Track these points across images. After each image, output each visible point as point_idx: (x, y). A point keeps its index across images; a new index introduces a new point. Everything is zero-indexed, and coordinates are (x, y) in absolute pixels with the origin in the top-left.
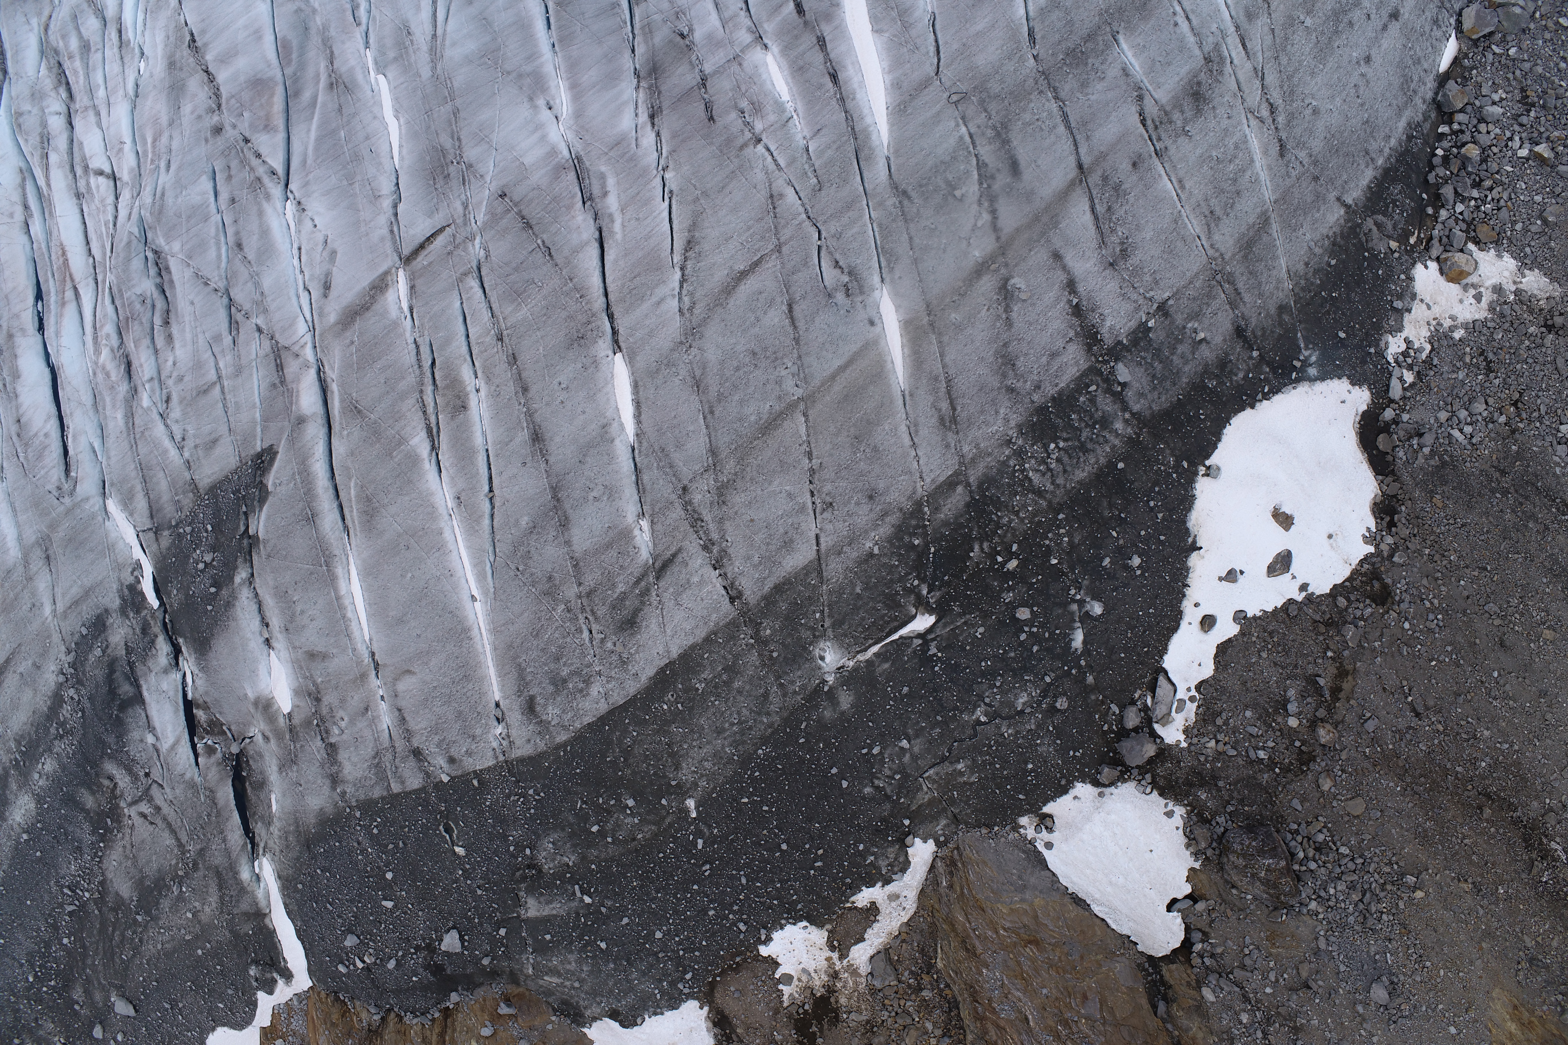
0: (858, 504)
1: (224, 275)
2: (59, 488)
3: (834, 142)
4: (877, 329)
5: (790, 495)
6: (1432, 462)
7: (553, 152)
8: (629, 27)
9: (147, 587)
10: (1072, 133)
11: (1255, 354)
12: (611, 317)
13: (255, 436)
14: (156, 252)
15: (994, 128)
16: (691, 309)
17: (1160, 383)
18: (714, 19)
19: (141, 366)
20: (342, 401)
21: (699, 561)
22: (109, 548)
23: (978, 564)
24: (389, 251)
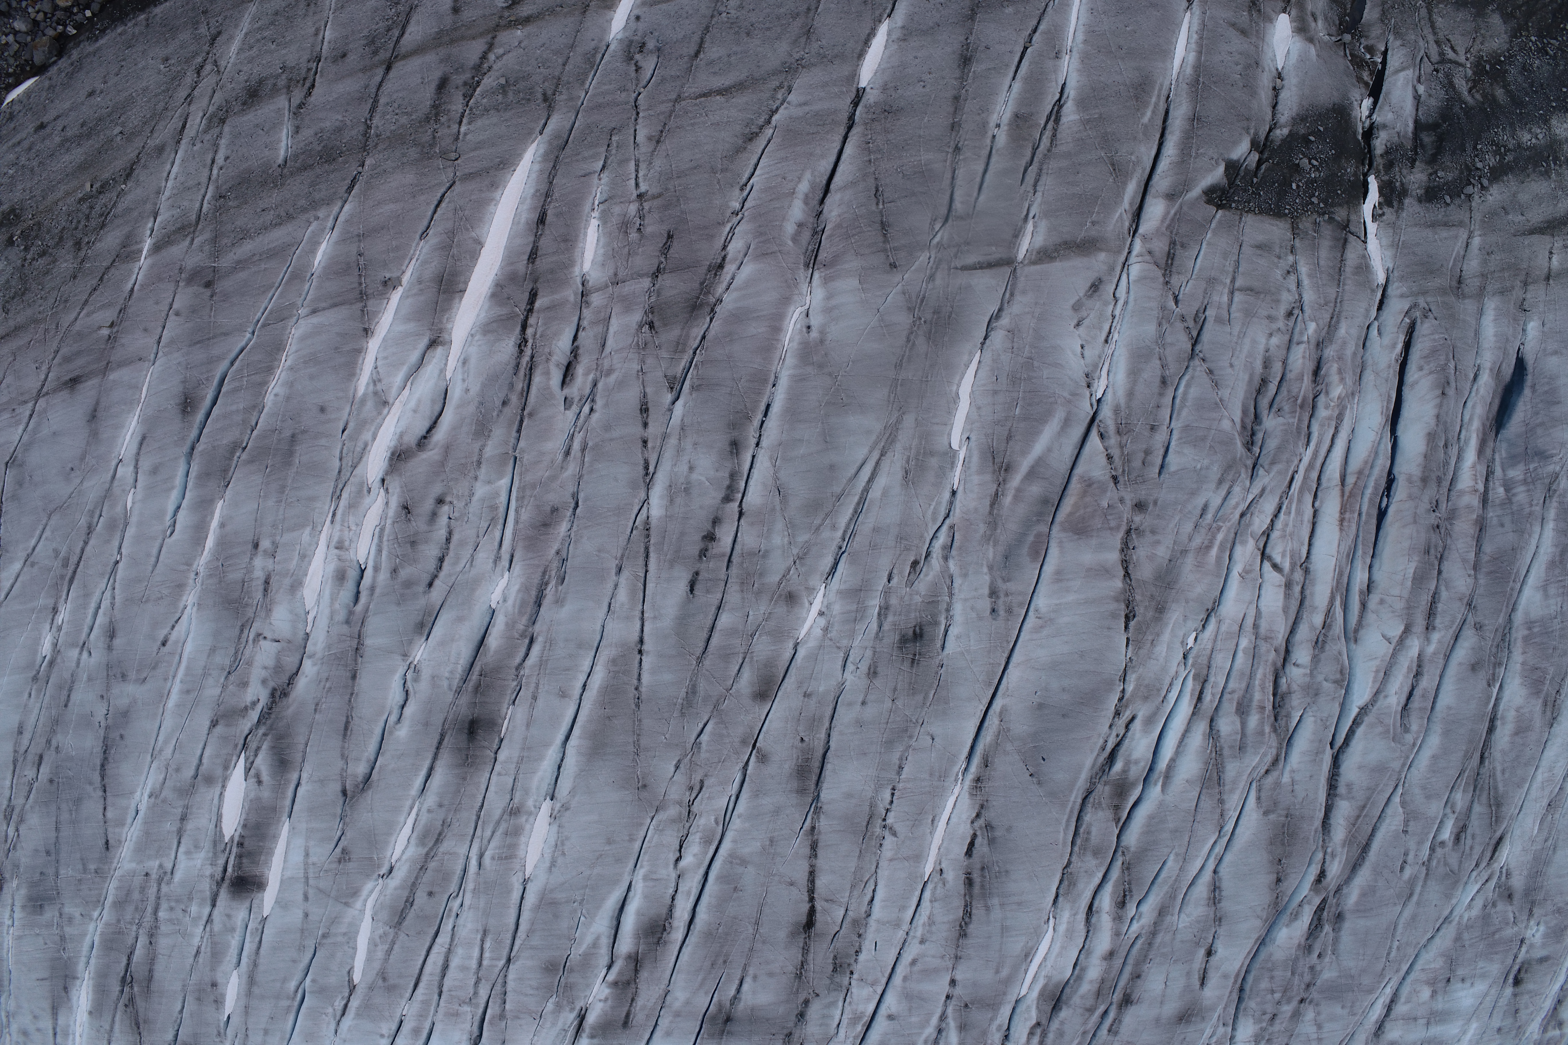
1: (1190, 369)
2: (1426, 317)
3: (577, 161)
4: (636, 12)
7: (826, 280)
9: (1373, 196)
10: (377, 95)
12: (851, 118)
13: (1220, 222)
14: (1249, 450)
15: (437, 121)
16: (781, 87)
19: (1304, 357)
20: (1125, 184)
22: (1397, 246)
24: (1022, 279)
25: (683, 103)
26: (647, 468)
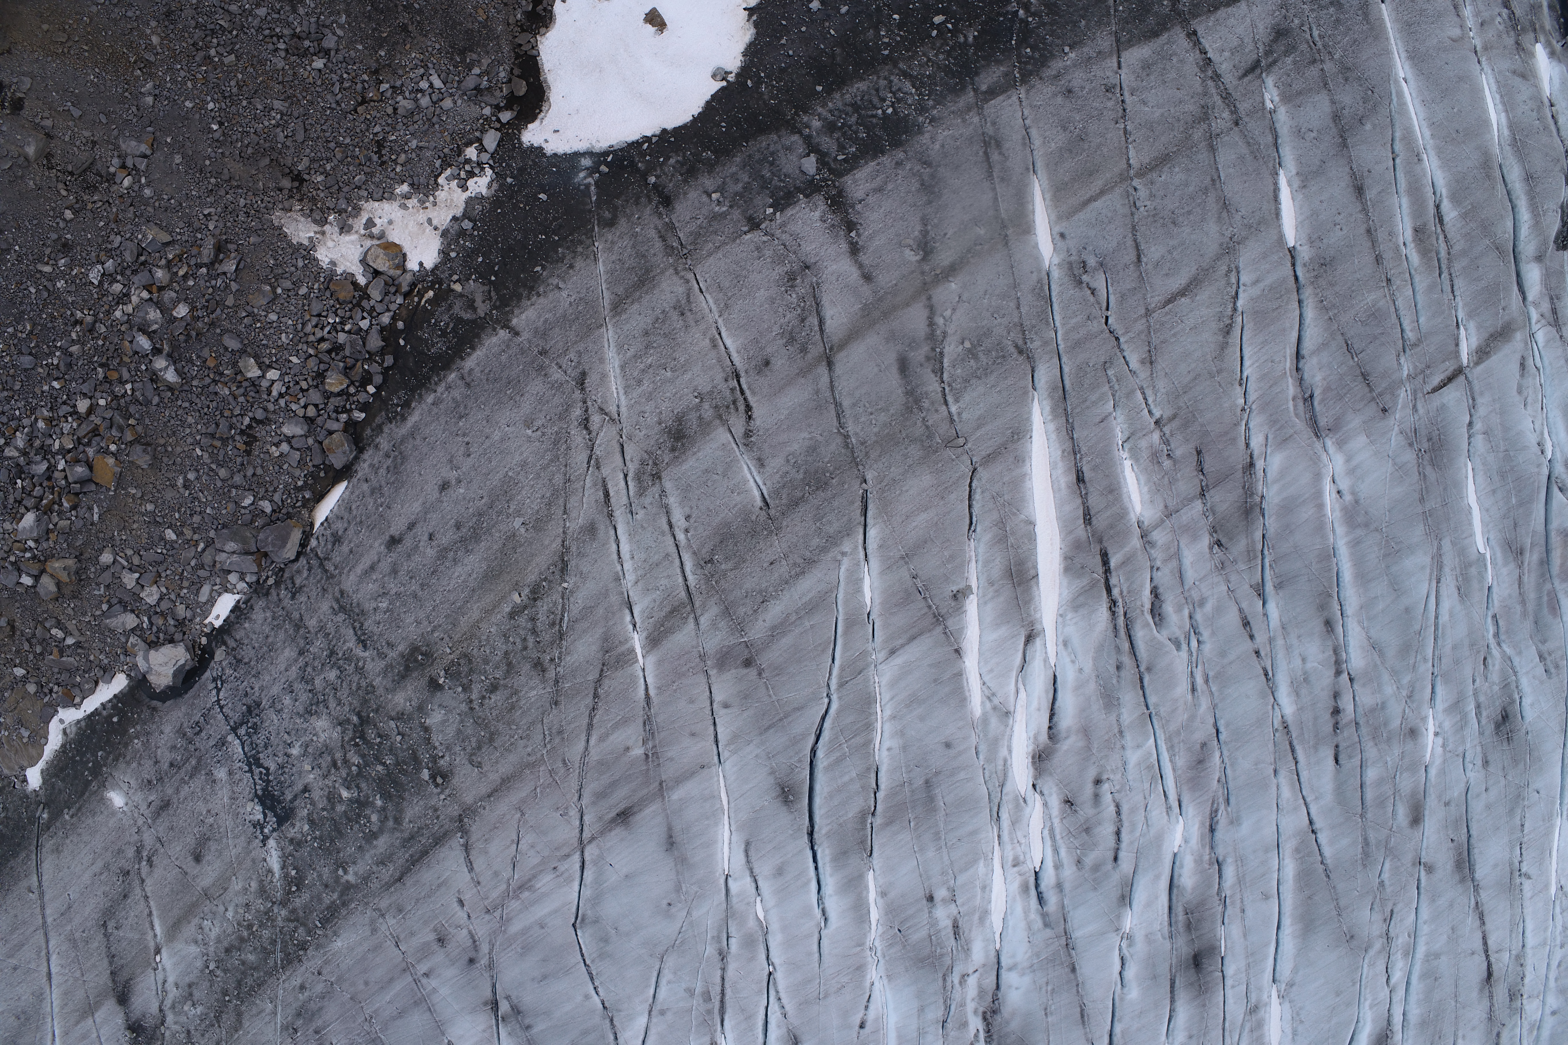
0: (1082, 88)
3: (1088, 408)
4: (1057, 229)
5: (1145, 103)
6: (475, 56)
7: (1340, 444)
8: (1267, 561)
10: (834, 398)
11: (652, 179)
12: (1296, 280)
15: (920, 409)
16: (1230, 271)
17: (765, 159)
18: (1188, 557)
20: (1508, 262)
21: (1223, 67)
23: (970, 26)
24: (1475, 383)
25: (1155, 315)
26: (1266, 675)
